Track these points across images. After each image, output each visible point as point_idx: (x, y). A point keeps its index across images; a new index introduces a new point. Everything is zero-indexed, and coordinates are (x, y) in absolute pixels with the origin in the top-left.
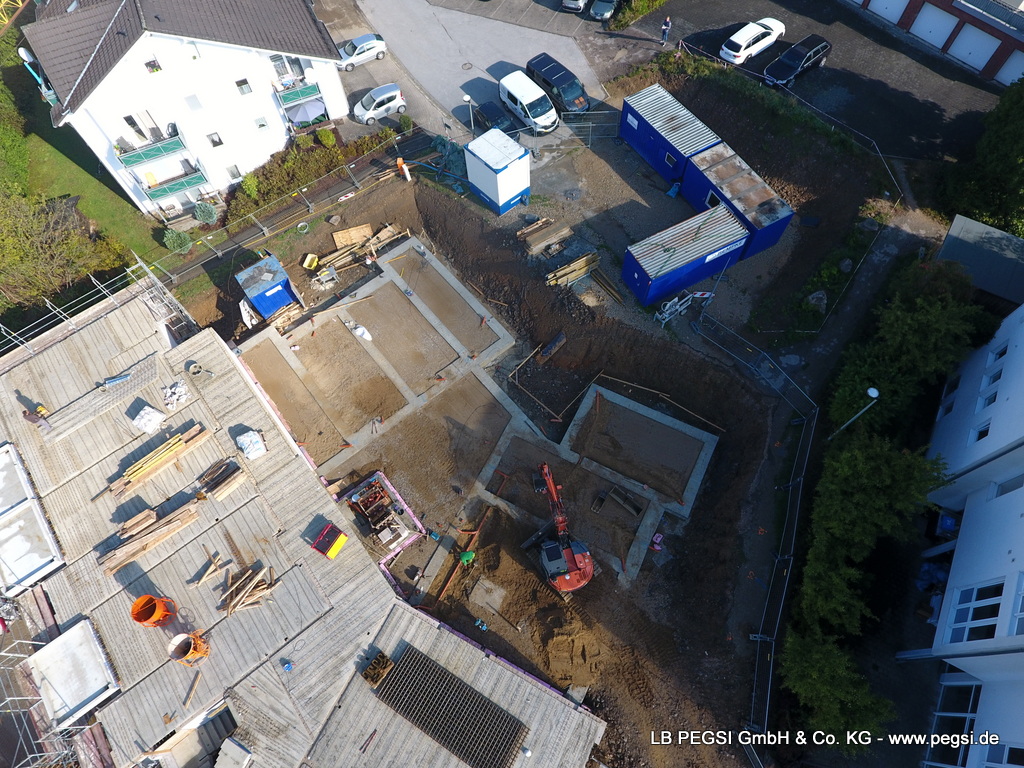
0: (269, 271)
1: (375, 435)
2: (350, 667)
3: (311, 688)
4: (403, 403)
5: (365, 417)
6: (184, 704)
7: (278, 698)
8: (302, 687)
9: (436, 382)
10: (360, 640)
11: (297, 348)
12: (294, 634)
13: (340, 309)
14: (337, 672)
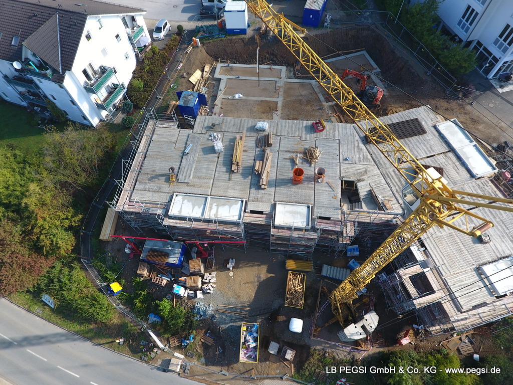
0: (189, 95)
1: (279, 115)
2: (362, 146)
3: (360, 158)
4: (276, 103)
5: (269, 114)
6: (334, 191)
7: (355, 167)
8: (357, 160)
9: (278, 91)
10: (355, 139)
11: (222, 114)
12: (338, 153)
13: (221, 96)
14: (360, 150)
